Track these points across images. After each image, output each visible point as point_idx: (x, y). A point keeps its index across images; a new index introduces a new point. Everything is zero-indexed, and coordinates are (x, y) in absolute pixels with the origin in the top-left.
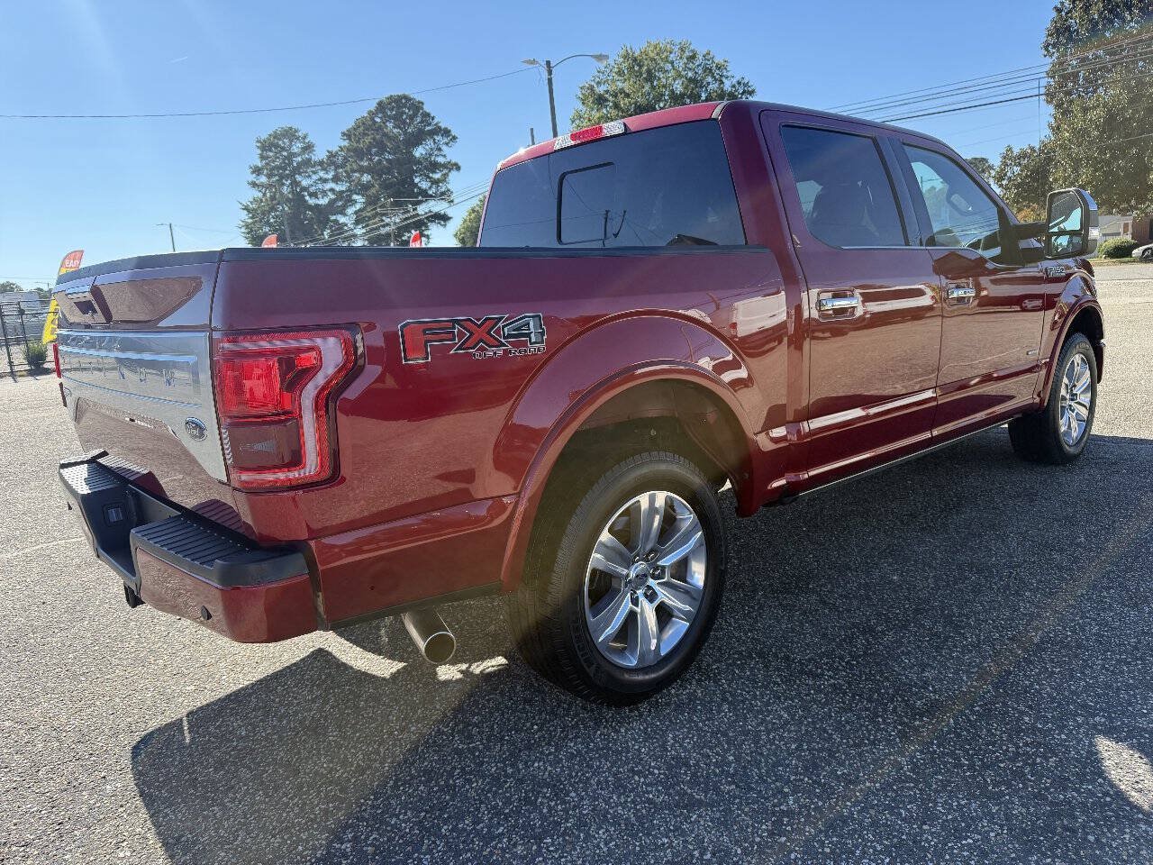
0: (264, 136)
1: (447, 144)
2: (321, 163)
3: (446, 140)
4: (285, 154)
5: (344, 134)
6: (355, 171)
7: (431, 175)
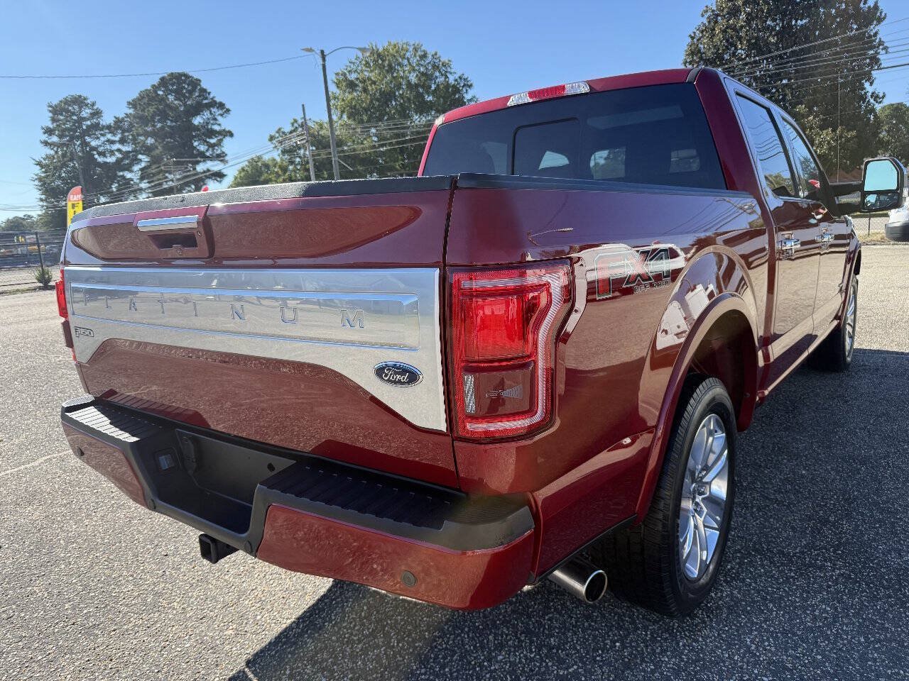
0: (55, 102)
1: (222, 115)
2: (109, 127)
3: (221, 112)
4: (75, 118)
5: (129, 103)
6: (141, 135)
7: (208, 140)
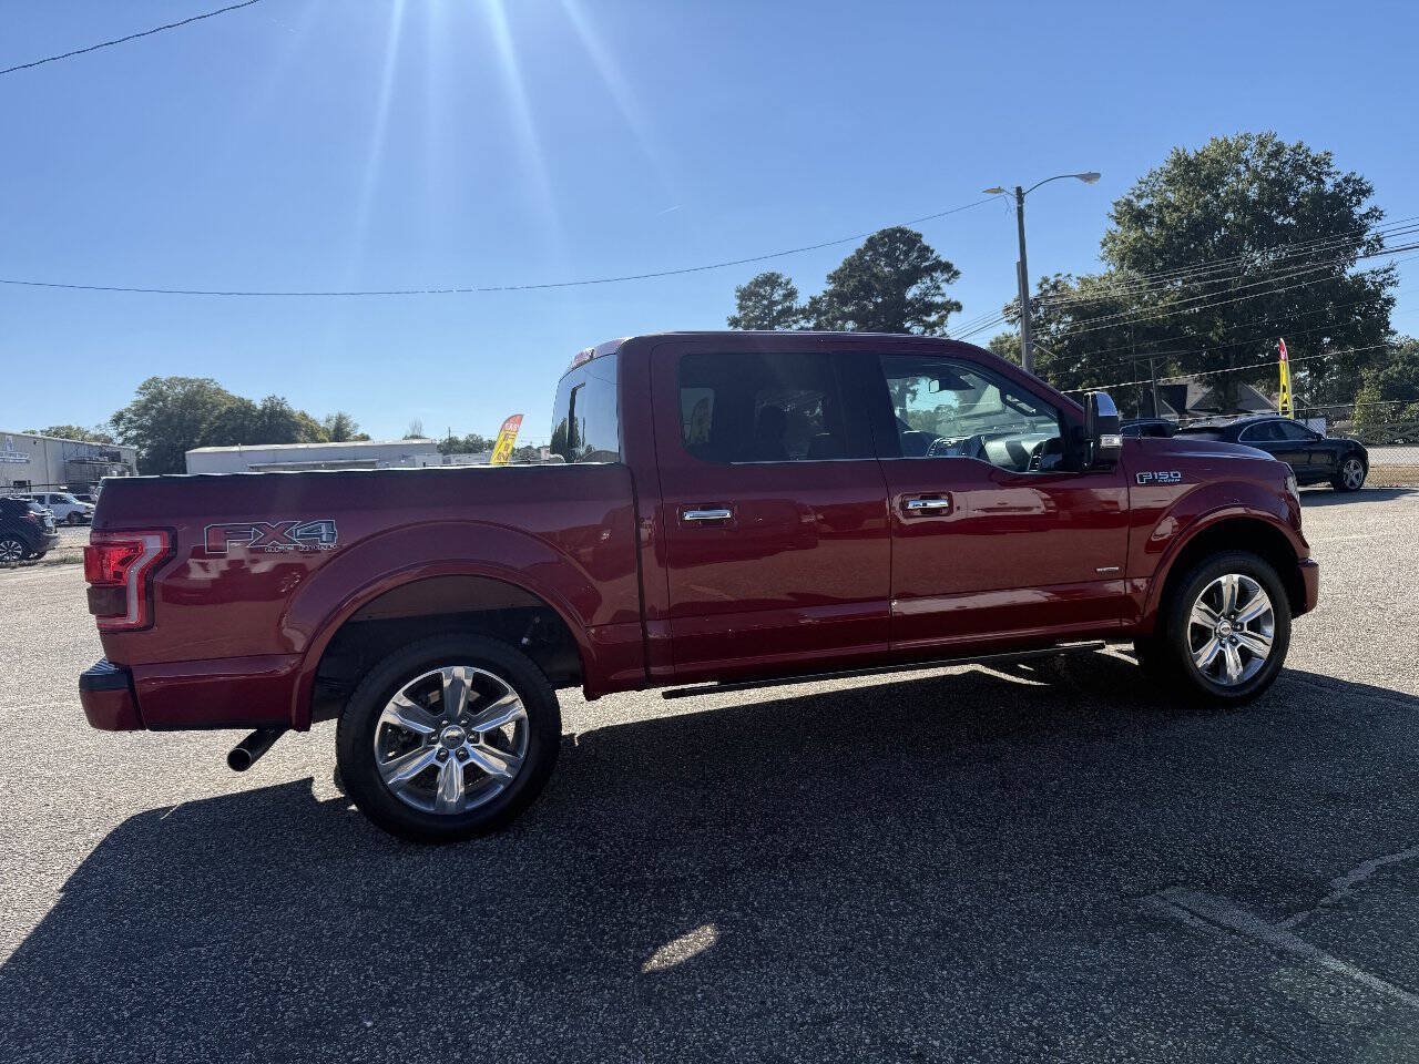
0: (745, 285)
1: (947, 281)
2: (803, 311)
3: (946, 276)
4: (765, 302)
6: (837, 319)
7: (925, 318)
